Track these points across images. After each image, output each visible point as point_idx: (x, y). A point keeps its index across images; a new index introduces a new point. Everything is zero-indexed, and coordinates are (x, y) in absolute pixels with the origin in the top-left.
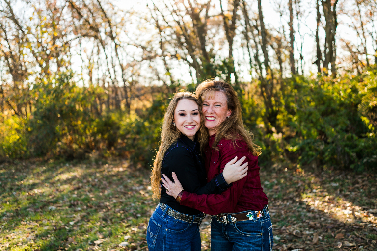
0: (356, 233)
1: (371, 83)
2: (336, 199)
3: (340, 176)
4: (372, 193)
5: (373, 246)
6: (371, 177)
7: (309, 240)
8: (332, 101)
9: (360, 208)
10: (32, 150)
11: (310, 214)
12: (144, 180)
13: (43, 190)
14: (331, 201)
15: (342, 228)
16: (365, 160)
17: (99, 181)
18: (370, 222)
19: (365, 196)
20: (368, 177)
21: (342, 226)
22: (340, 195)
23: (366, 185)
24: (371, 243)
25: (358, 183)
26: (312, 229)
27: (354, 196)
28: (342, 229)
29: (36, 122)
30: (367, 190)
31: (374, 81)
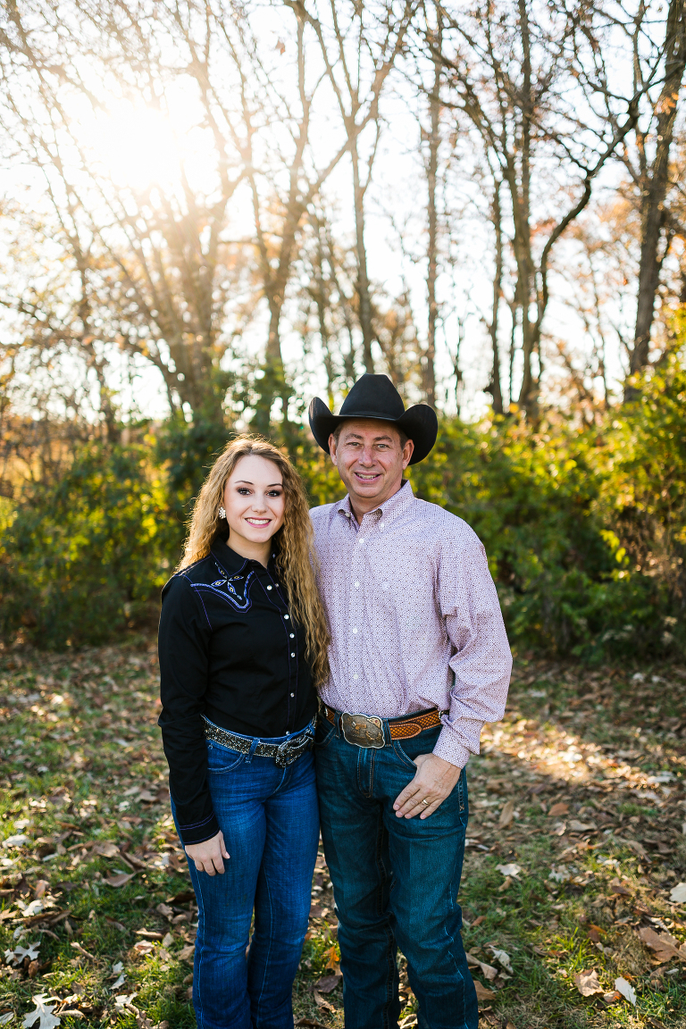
0: (594, 801)
1: (623, 451)
2: (542, 728)
3: (550, 674)
4: (622, 714)
5: (633, 830)
6: (620, 676)
7: (491, 820)
8: (532, 489)
9: (599, 748)
11: (486, 763)
12: (41, 679)
14: (530, 732)
15: (563, 792)
16: (606, 636)
18: (623, 778)
19: (606, 721)
20: (612, 677)
21: (562, 788)
22: (551, 720)
23: (609, 696)
24: (628, 823)
25: (590, 691)
26: (494, 796)
27: (584, 721)
28: (563, 795)
30: (611, 708)
31: (630, 446)
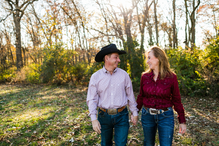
10: (42, 80)
13: (46, 98)
16: (195, 91)
17: (71, 95)
29: (44, 67)
